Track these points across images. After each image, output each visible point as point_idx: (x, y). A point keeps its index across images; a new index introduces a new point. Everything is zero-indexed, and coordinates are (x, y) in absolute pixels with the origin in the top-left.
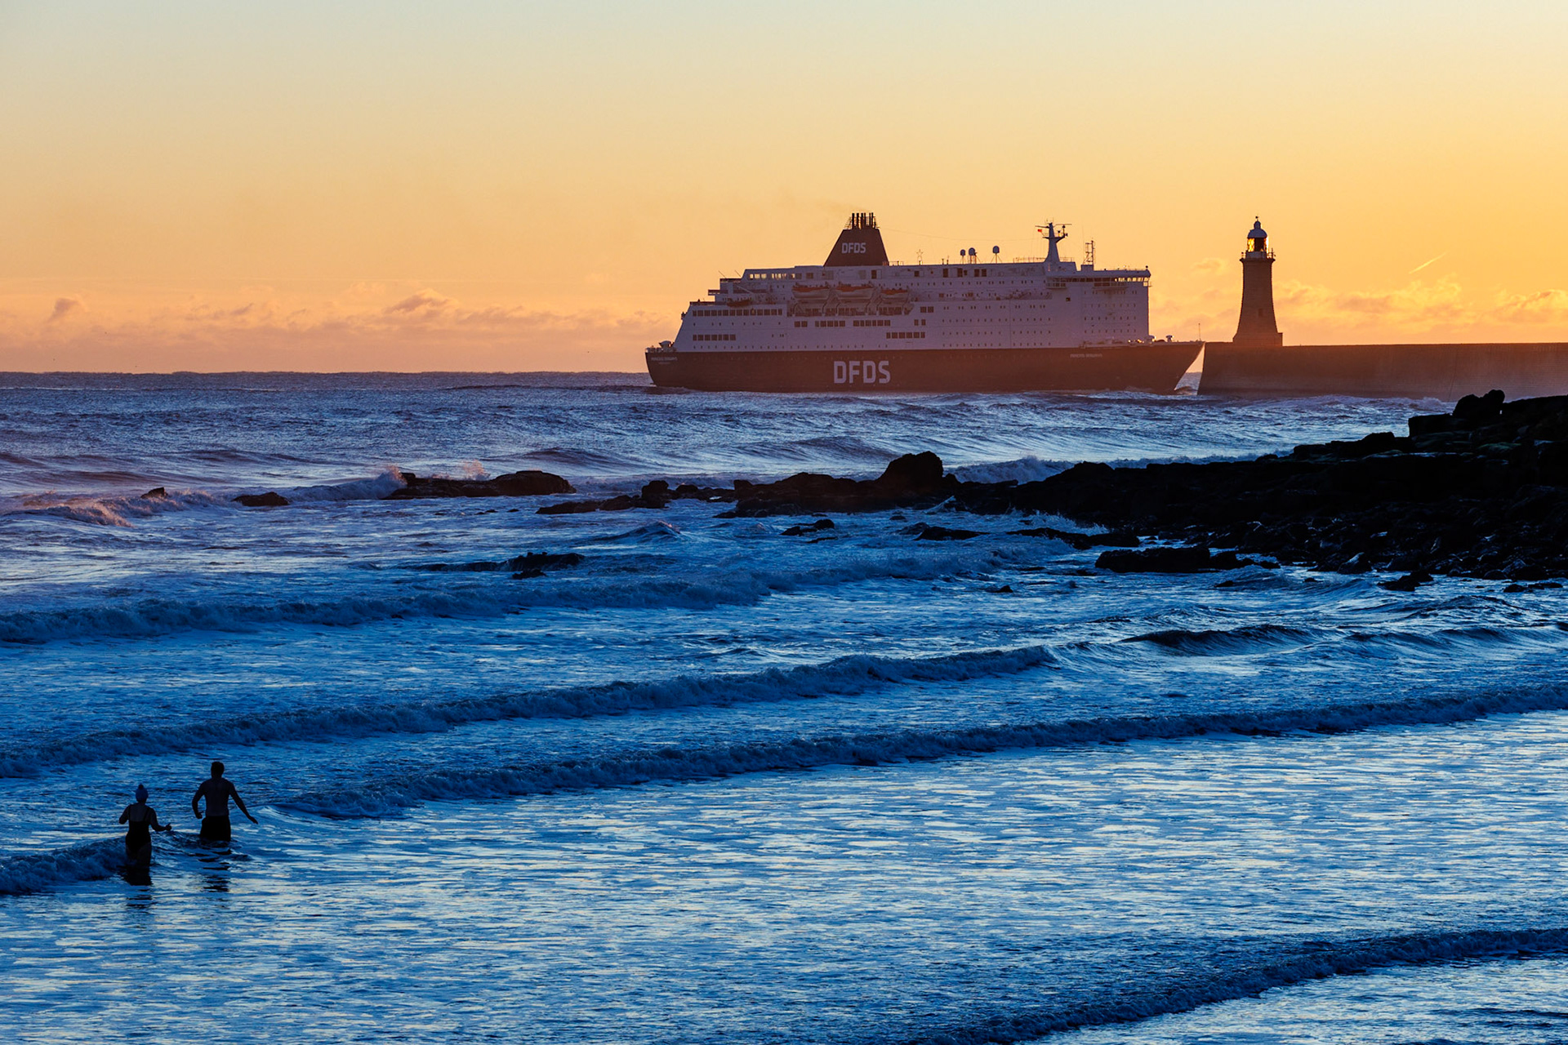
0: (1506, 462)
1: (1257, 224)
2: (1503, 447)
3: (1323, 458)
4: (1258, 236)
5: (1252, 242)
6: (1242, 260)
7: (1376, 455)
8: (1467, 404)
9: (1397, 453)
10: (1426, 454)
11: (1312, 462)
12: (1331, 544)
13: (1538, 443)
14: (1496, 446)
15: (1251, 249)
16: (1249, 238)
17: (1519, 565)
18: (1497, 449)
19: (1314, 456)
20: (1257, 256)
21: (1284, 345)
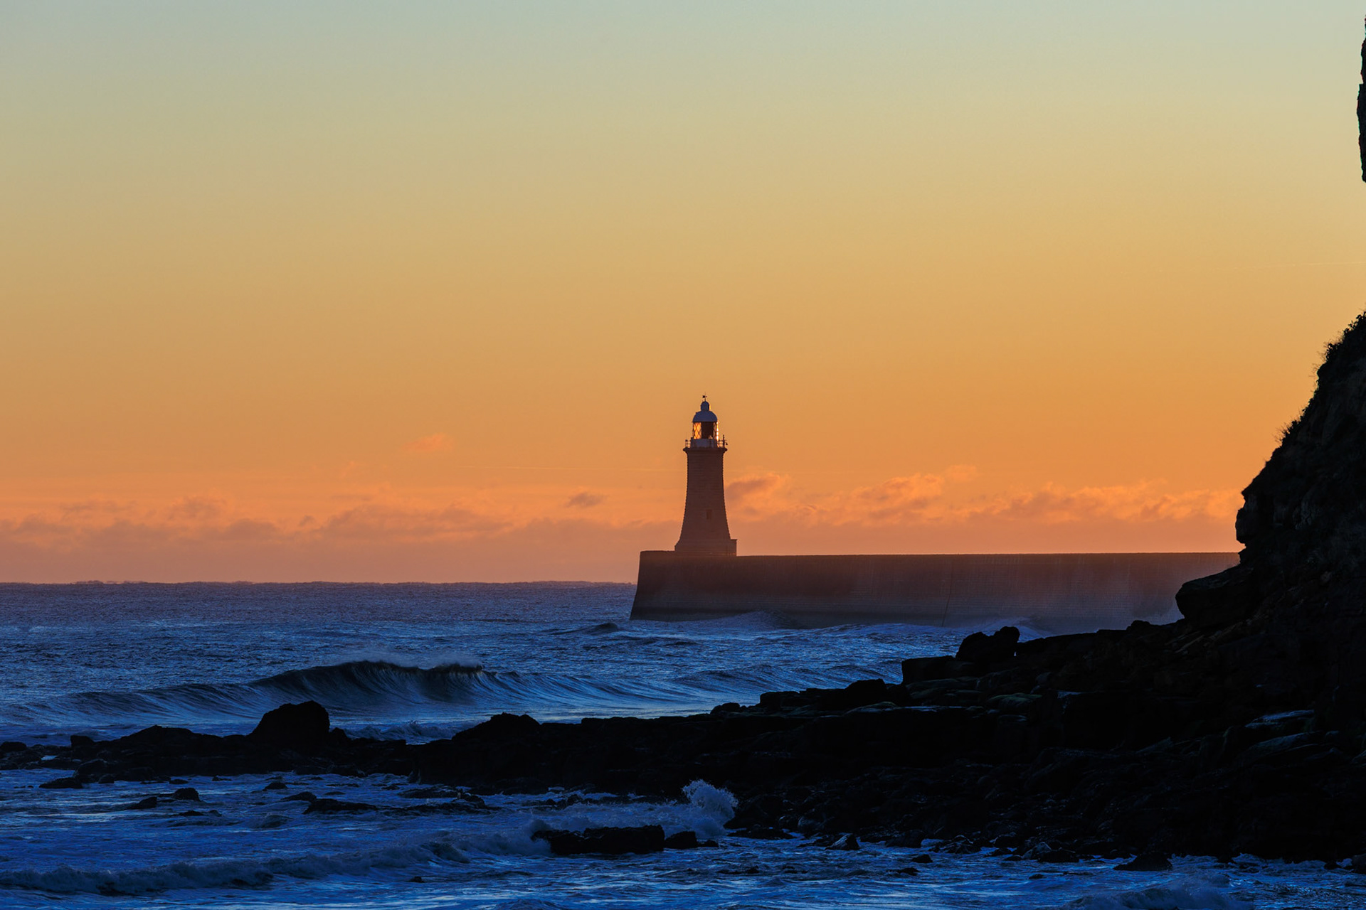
0: (1023, 718)
1: (705, 405)
2: (1020, 699)
3: (797, 711)
4: (706, 419)
5: (698, 427)
6: (686, 450)
7: (863, 709)
8: (973, 644)
9: (890, 706)
10: (925, 708)
11: (784, 716)
12: (810, 822)
13: (1062, 694)
14: (1010, 697)
15: (698, 436)
16: (695, 421)
17: (1043, 849)
18: (1011, 701)
19: (788, 708)
20: (705, 444)
21: (737, 555)
